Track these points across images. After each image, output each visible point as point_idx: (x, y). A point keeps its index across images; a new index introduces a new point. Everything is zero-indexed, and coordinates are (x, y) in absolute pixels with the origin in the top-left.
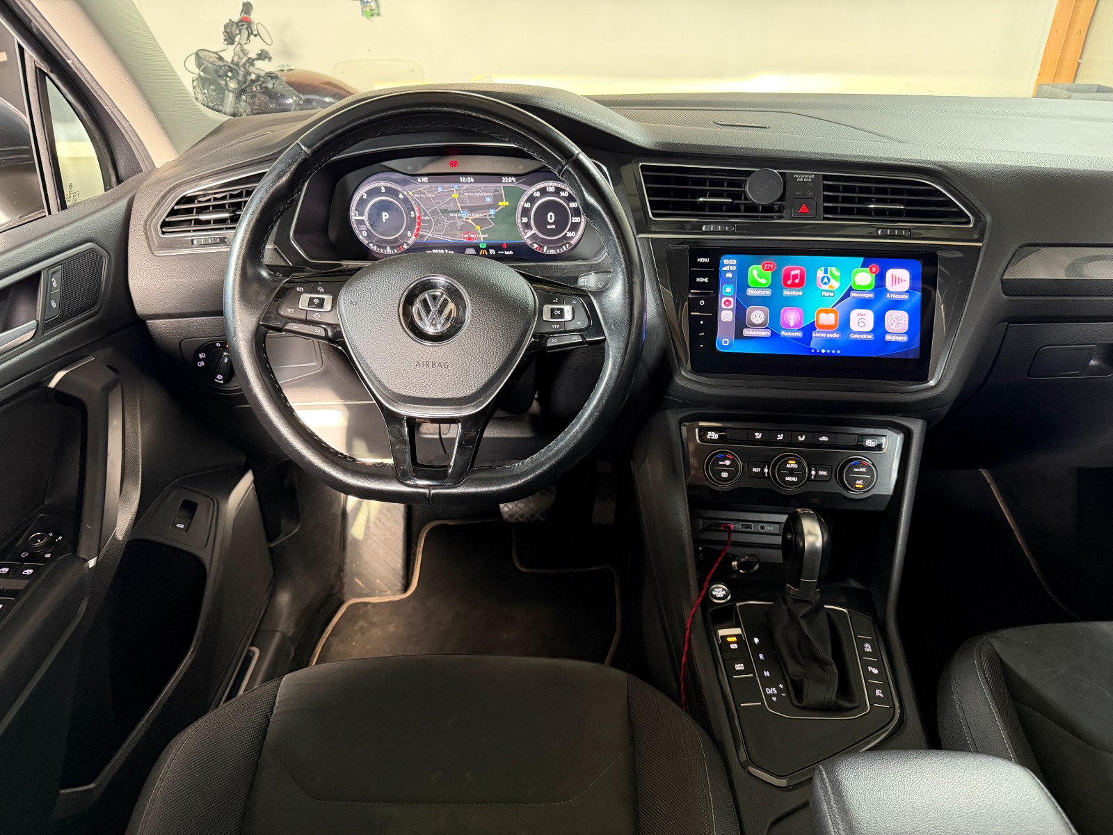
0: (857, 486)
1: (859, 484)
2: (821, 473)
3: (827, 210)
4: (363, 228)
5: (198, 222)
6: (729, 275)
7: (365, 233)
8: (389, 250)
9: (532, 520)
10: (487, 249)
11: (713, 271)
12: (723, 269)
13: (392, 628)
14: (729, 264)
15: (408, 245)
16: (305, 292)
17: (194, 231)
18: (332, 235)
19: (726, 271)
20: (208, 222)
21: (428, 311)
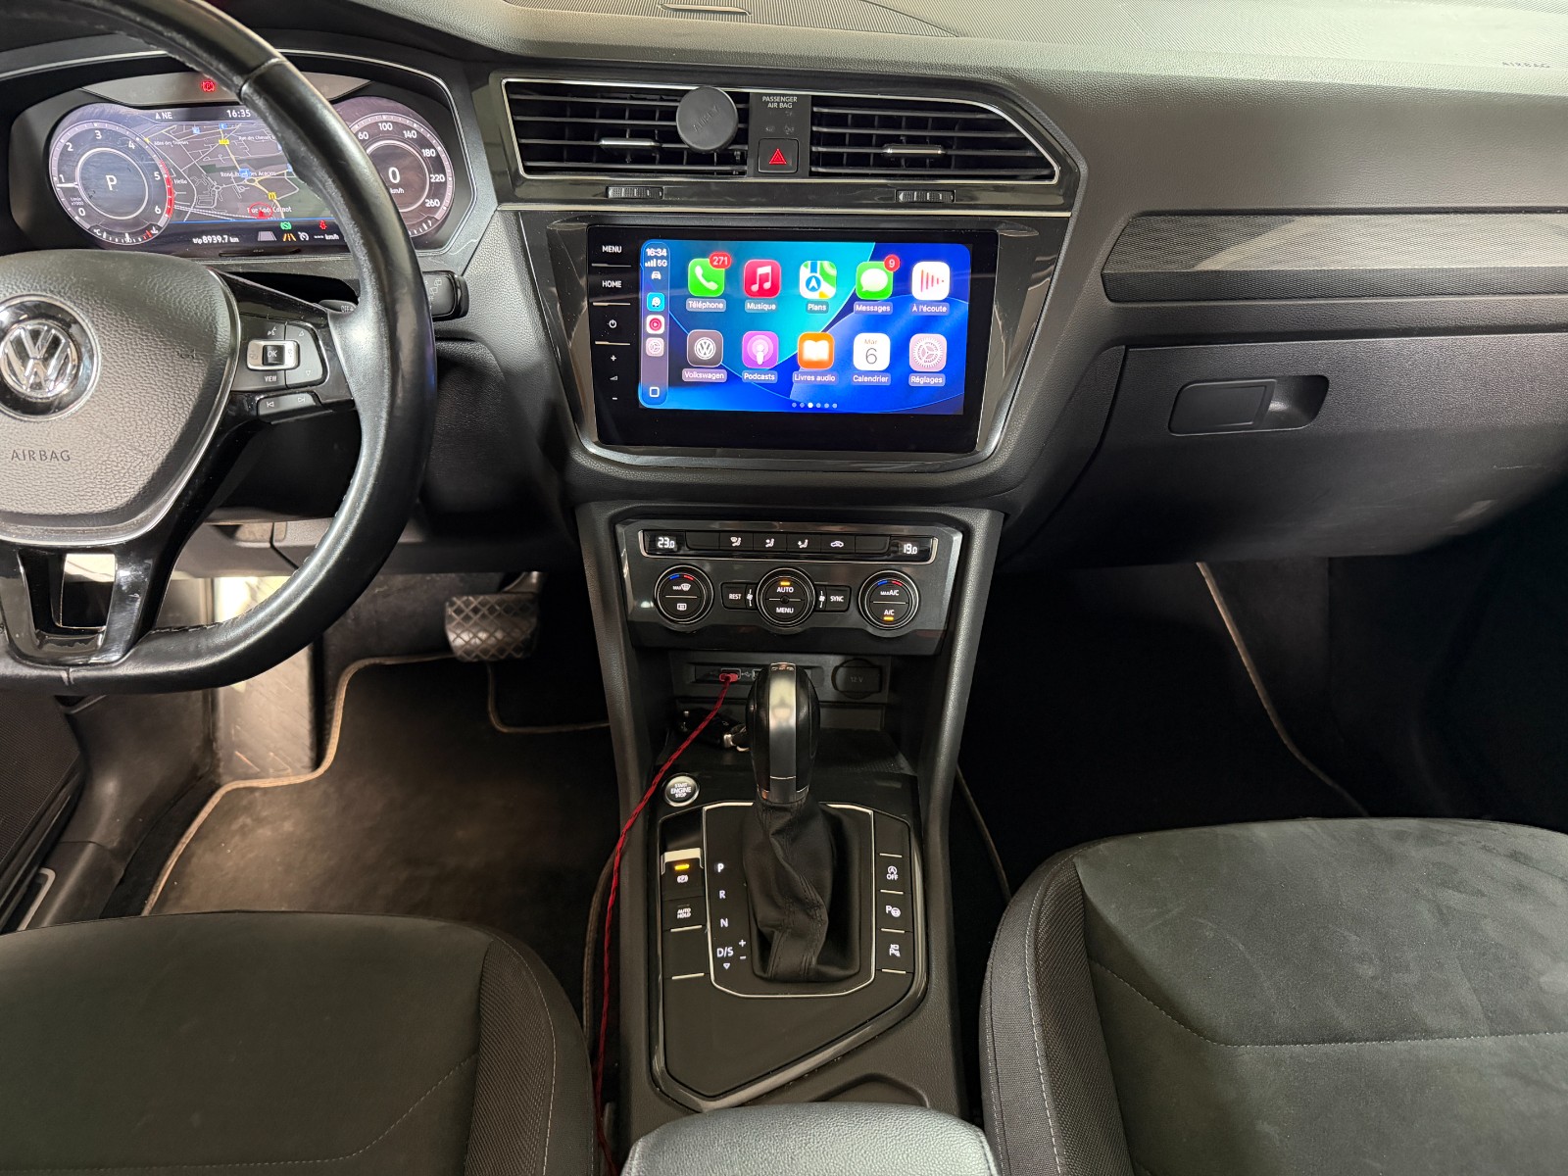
0: (886, 618)
1: (889, 615)
2: (833, 598)
3: (816, 159)
4: (77, 201)
6: (656, 275)
7: (82, 211)
8: (128, 238)
9: (502, 657)
10: (295, 230)
11: (630, 268)
12: (646, 265)
13: (288, 826)
14: (656, 257)
15: (159, 228)
18: (21, 218)
19: (653, 269)
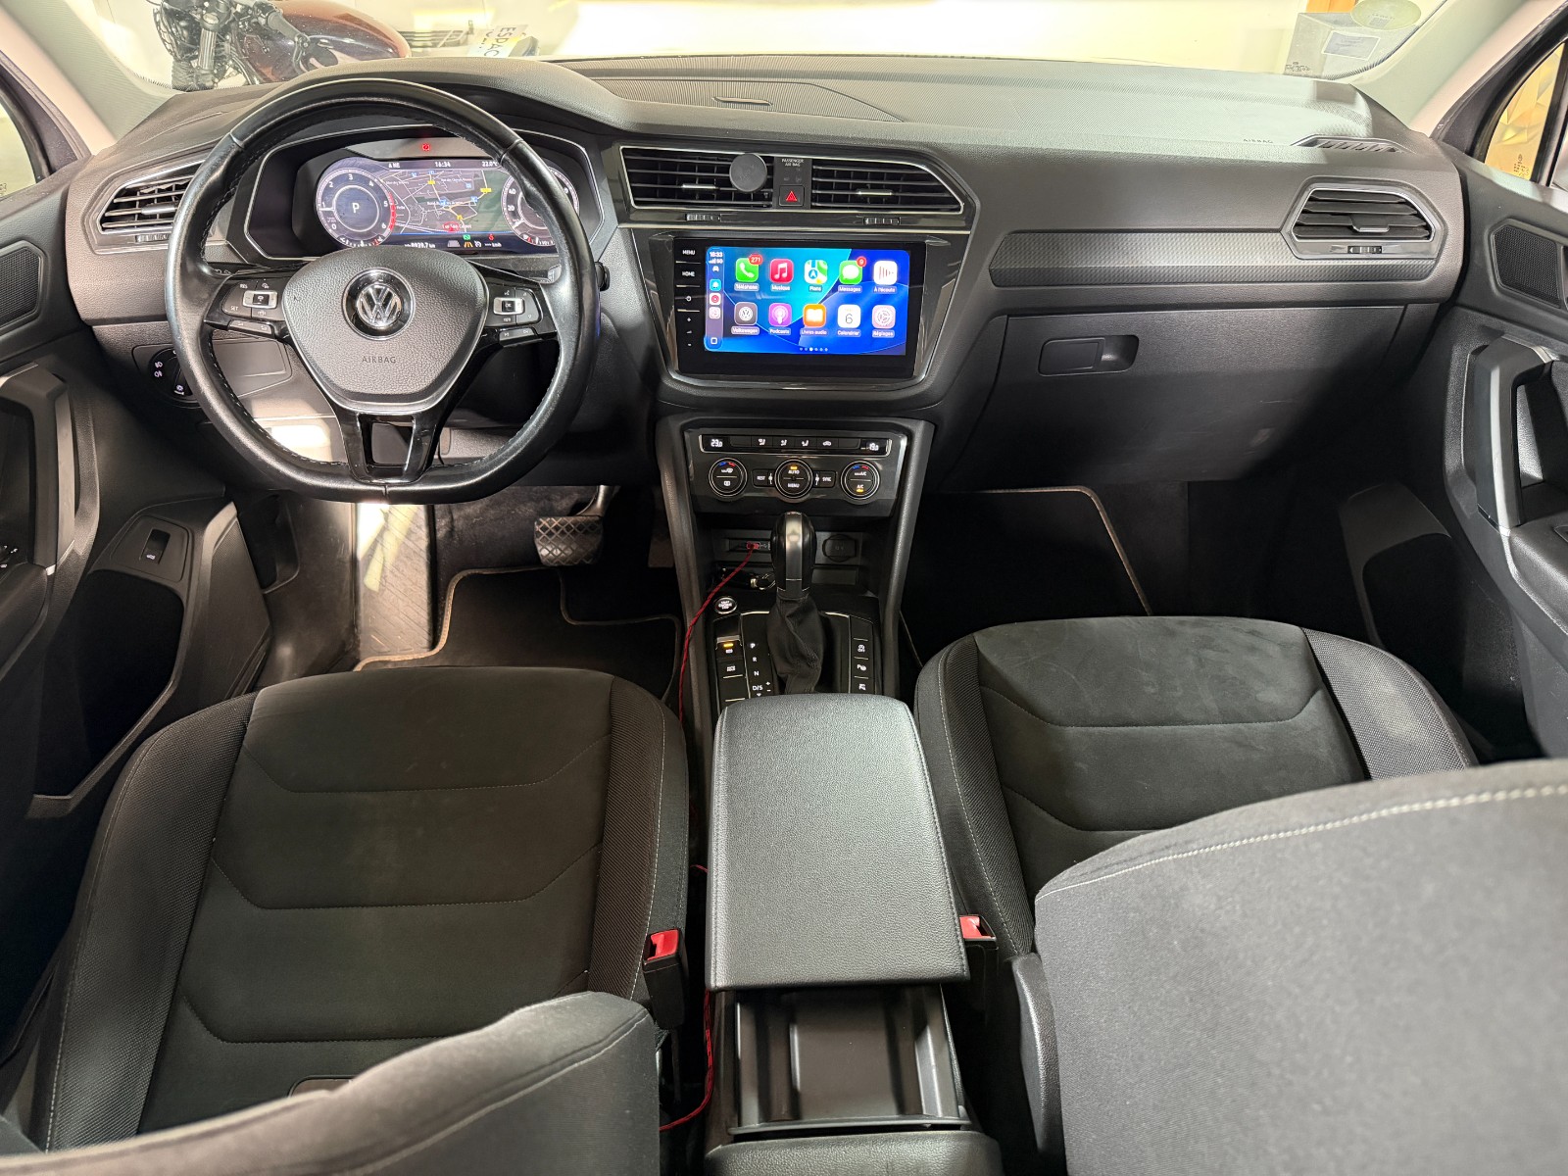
0: (858, 491)
1: (860, 489)
2: (825, 479)
3: (814, 198)
4: (332, 219)
5: (141, 217)
6: (716, 269)
7: (334, 227)
8: (362, 244)
9: (577, 564)
10: (472, 240)
11: (700, 265)
12: (710, 262)
14: (716, 257)
15: (383, 238)
16: (250, 289)
17: (138, 226)
18: (297, 229)
19: (714, 265)
20: (153, 217)
21: (372, 305)
